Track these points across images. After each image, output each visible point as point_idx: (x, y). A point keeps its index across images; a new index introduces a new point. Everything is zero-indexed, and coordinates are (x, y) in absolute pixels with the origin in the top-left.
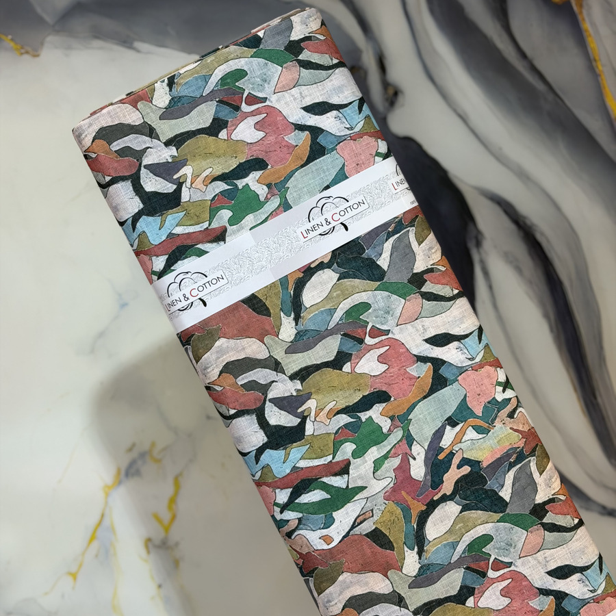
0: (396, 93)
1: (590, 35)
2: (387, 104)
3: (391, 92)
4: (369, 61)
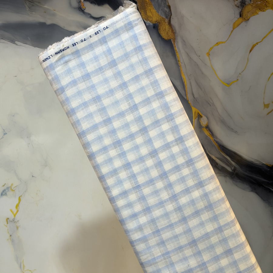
1: (177, 52)
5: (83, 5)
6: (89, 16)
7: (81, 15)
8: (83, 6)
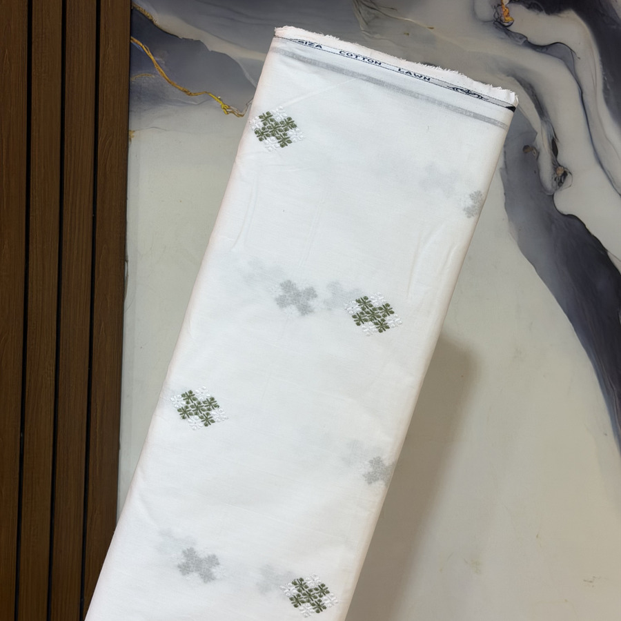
0: (565, 174)
2: (555, 184)
3: (560, 172)
4: (543, 143)
5: (506, 14)
6: (521, 42)
7: (502, 38)
8: (508, 15)
